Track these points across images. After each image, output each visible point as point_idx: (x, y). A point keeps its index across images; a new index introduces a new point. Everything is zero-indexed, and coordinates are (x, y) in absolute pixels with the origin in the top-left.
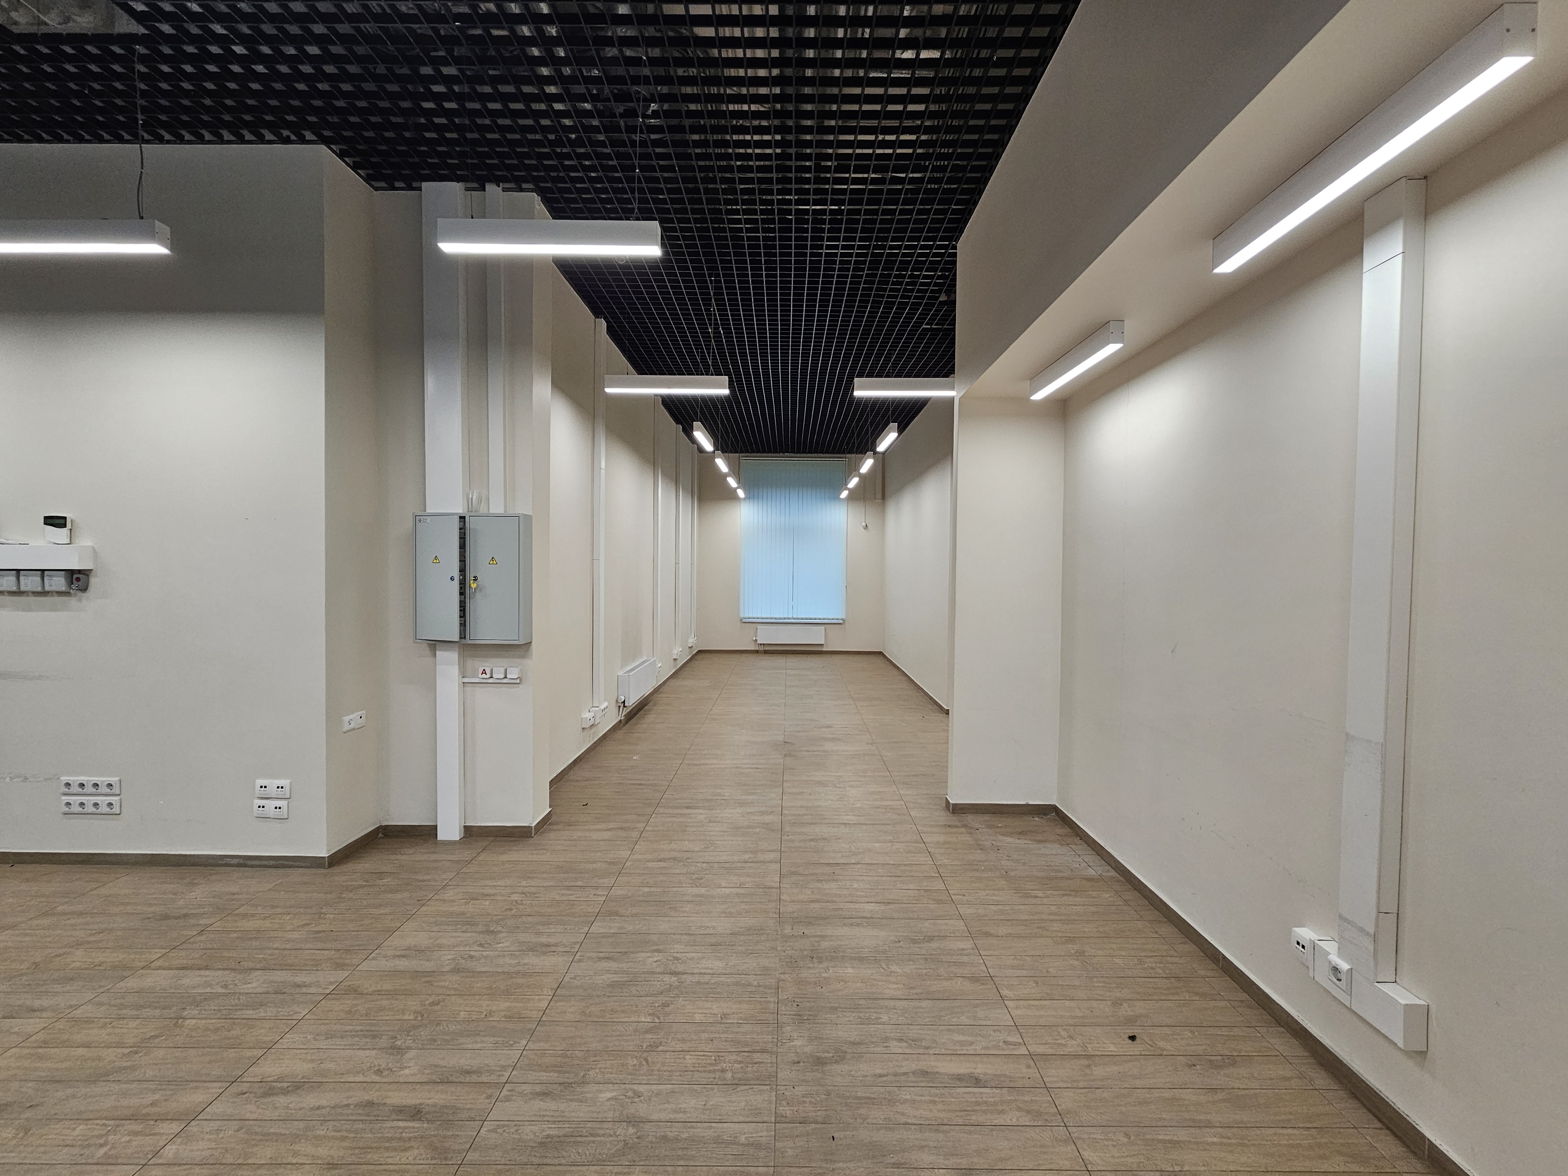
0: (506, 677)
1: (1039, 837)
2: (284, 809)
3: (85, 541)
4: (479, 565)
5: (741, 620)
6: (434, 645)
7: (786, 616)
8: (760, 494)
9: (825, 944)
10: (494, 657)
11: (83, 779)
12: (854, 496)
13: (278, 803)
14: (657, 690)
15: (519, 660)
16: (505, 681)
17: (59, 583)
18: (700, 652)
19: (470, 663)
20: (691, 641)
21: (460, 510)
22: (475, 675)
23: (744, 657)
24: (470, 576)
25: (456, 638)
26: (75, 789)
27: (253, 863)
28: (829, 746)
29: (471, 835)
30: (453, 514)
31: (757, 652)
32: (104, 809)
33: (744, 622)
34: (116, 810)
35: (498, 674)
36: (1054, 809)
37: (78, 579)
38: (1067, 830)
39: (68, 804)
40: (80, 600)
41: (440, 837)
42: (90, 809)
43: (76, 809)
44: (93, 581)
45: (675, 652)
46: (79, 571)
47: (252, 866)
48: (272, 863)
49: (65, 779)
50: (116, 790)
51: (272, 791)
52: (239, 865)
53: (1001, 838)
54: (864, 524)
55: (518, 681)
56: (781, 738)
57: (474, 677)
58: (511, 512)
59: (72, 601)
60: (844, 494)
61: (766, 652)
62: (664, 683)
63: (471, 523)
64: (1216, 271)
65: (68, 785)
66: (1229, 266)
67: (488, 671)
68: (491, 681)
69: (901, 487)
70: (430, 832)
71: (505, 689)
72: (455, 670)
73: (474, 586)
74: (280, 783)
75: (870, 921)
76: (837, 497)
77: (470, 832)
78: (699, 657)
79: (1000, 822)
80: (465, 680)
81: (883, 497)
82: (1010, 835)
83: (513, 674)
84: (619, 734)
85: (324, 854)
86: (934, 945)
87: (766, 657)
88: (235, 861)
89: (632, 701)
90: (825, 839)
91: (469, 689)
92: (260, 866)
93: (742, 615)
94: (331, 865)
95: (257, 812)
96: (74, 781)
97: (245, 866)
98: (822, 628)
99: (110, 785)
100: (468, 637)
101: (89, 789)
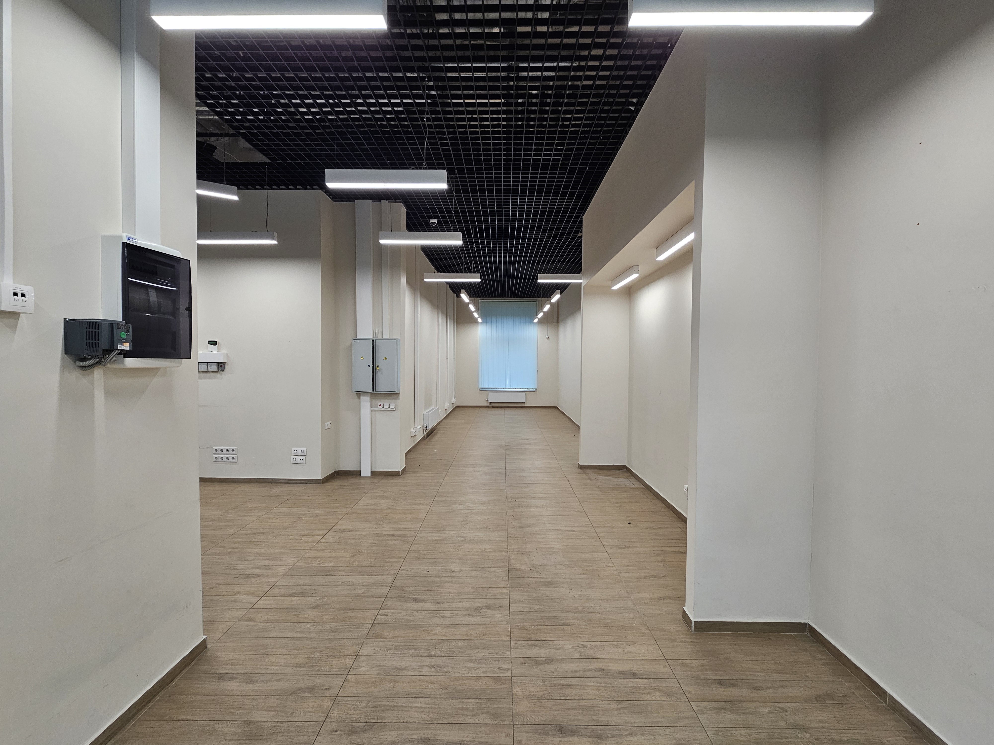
0: (389, 408)
1: (616, 476)
2: (304, 460)
3: (224, 351)
4: (380, 361)
5: (479, 389)
6: (359, 394)
7: (504, 387)
8: (490, 320)
9: (524, 503)
10: (384, 399)
11: (222, 448)
12: (541, 321)
13: (302, 457)
14: (438, 424)
15: (395, 400)
16: (389, 409)
17: (214, 368)
18: (457, 407)
19: (374, 401)
20: (453, 401)
21: (371, 337)
22: (376, 406)
23: (481, 409)
24: (375, 365)
25: (371, 391)
26: (219, 452)
27: (292, 482)
28: (527, 447)
29: (374, 475)
30: (370, 339)
31: (488, 407)
32: (231, 460)
33: (481, 391)
34: (235, 460)
35: (386, 406)
36: (625, 467)
37: (221, 366)
38: (629, 474)
39: (216, 458)
40: (221, 375)
41: (362, 475)
42: (225, 460)
43: (219, 460)
44: (226, 367)
45: (446, 405)
46: (221, 363)
47: (291, 483)
48: (299, 482)
49: (215, 448)
50: (235, 452)
51: (299, 452)
52: (286, 483)
53: (599, 476)
54: (547, 336)
55: (394, 409)
56: (504, 444)
57: (375, 407)
58: (391, 338)
59: (218, 375)
60: (536, 320)
61: (493, 407)
62: (442, 421)
63: (376, 343)
64: (658, 259)
65: (216, 450)
66: (662, 257)
67: (382, 405)
68: (383, 409)
69: (565, 319)
70: (357, 473)
71: (388, 413)
72: (369, 404)
73: (378, 369)
74: (303, 449)
75: (542, 498)
76: (531, 322)
77: (373, 473)
78: (457, 409)
79: (601, 472)
80: (372, 409)
81: (558, 322)
82: (605, 476)
83: (392, 406)
84: (425, 442)
85: (320, 478)
86: (565, 504)
87: (493, 409)
88: (284, 481)
89: (429, 427)
90: (524, 477)
91: (373, 412)
92: (294, 483)
93: (480, 387)
94: (322, 483)
95: (292, 461)
96: (219, 449)
97: (288, 483)
98: (524, 394)
99: (233, 450)
100: (374, 390)
101: (225, 452)
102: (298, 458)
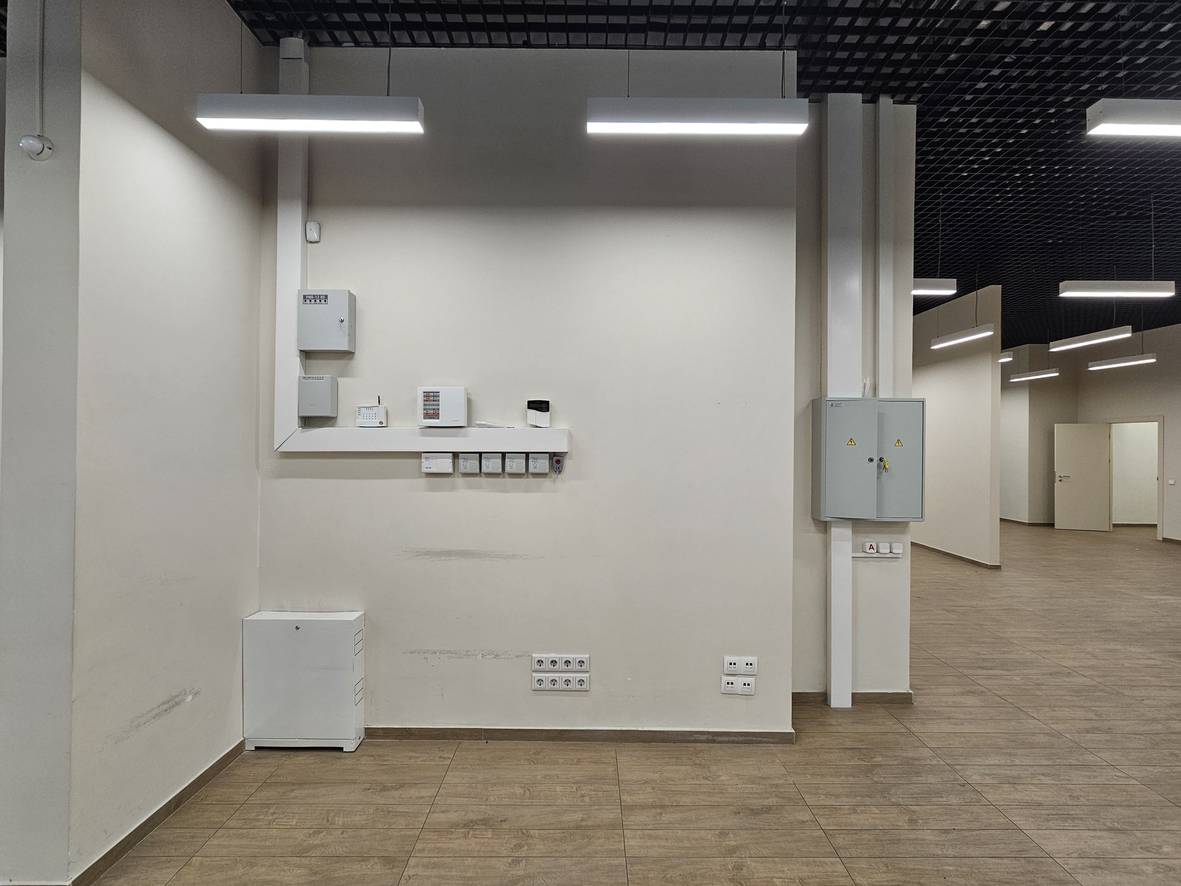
11: (553, 656)
39: (540, 681)
47: (721, 742)
97: (714, 742)
101: (561, 666)
102: (739, 681)
